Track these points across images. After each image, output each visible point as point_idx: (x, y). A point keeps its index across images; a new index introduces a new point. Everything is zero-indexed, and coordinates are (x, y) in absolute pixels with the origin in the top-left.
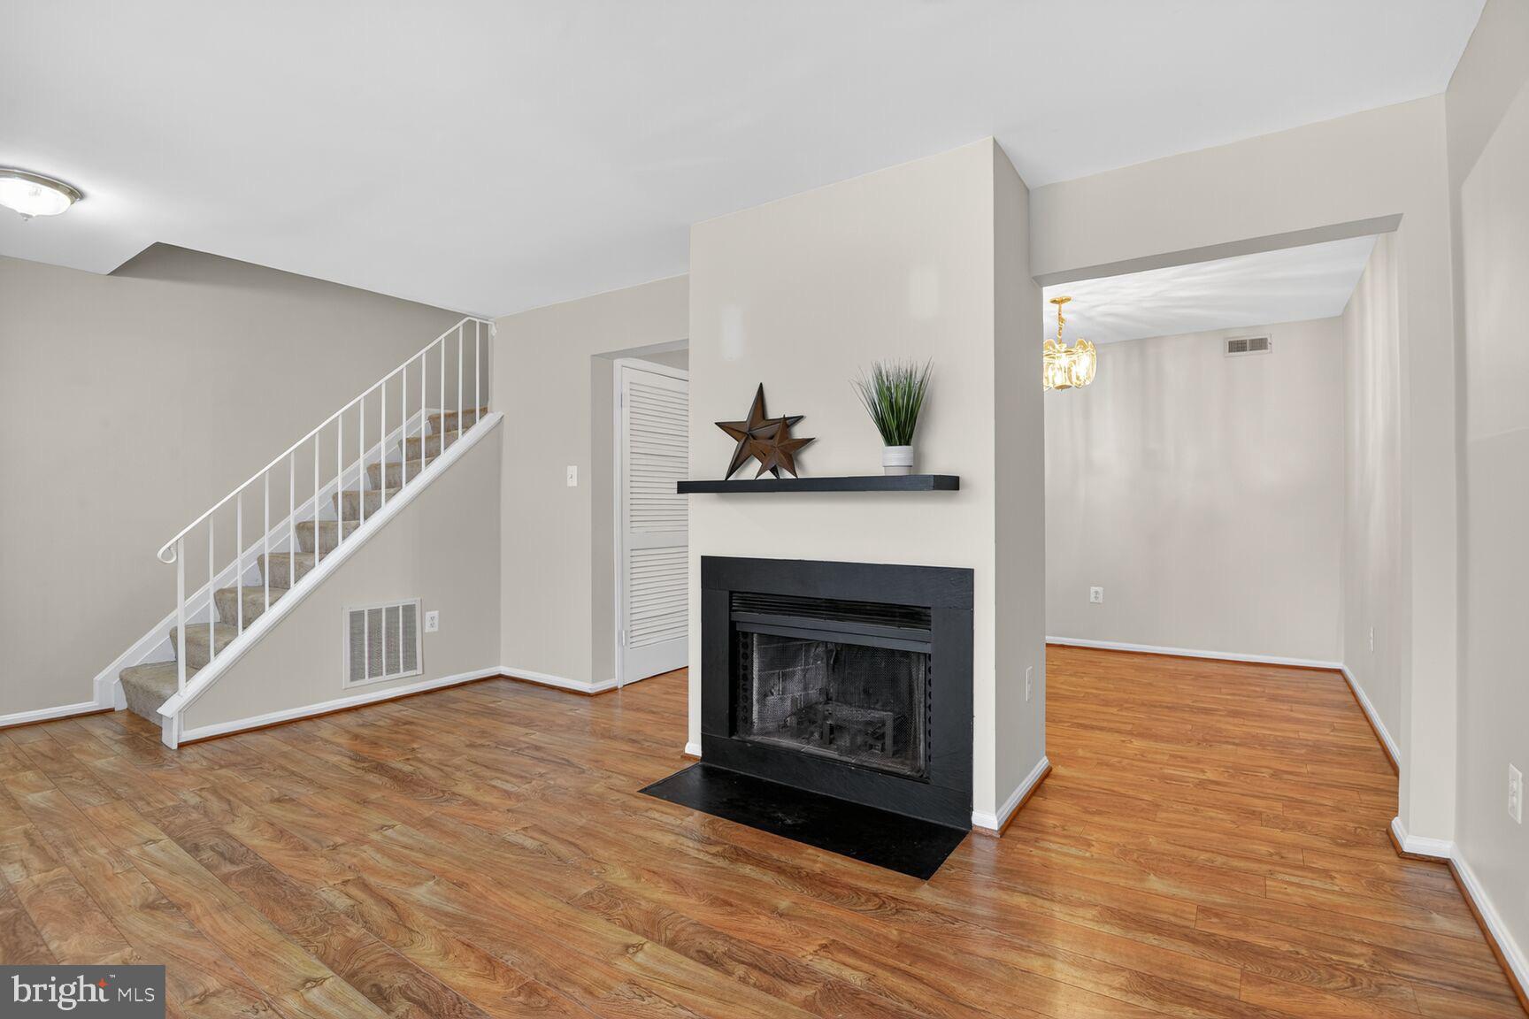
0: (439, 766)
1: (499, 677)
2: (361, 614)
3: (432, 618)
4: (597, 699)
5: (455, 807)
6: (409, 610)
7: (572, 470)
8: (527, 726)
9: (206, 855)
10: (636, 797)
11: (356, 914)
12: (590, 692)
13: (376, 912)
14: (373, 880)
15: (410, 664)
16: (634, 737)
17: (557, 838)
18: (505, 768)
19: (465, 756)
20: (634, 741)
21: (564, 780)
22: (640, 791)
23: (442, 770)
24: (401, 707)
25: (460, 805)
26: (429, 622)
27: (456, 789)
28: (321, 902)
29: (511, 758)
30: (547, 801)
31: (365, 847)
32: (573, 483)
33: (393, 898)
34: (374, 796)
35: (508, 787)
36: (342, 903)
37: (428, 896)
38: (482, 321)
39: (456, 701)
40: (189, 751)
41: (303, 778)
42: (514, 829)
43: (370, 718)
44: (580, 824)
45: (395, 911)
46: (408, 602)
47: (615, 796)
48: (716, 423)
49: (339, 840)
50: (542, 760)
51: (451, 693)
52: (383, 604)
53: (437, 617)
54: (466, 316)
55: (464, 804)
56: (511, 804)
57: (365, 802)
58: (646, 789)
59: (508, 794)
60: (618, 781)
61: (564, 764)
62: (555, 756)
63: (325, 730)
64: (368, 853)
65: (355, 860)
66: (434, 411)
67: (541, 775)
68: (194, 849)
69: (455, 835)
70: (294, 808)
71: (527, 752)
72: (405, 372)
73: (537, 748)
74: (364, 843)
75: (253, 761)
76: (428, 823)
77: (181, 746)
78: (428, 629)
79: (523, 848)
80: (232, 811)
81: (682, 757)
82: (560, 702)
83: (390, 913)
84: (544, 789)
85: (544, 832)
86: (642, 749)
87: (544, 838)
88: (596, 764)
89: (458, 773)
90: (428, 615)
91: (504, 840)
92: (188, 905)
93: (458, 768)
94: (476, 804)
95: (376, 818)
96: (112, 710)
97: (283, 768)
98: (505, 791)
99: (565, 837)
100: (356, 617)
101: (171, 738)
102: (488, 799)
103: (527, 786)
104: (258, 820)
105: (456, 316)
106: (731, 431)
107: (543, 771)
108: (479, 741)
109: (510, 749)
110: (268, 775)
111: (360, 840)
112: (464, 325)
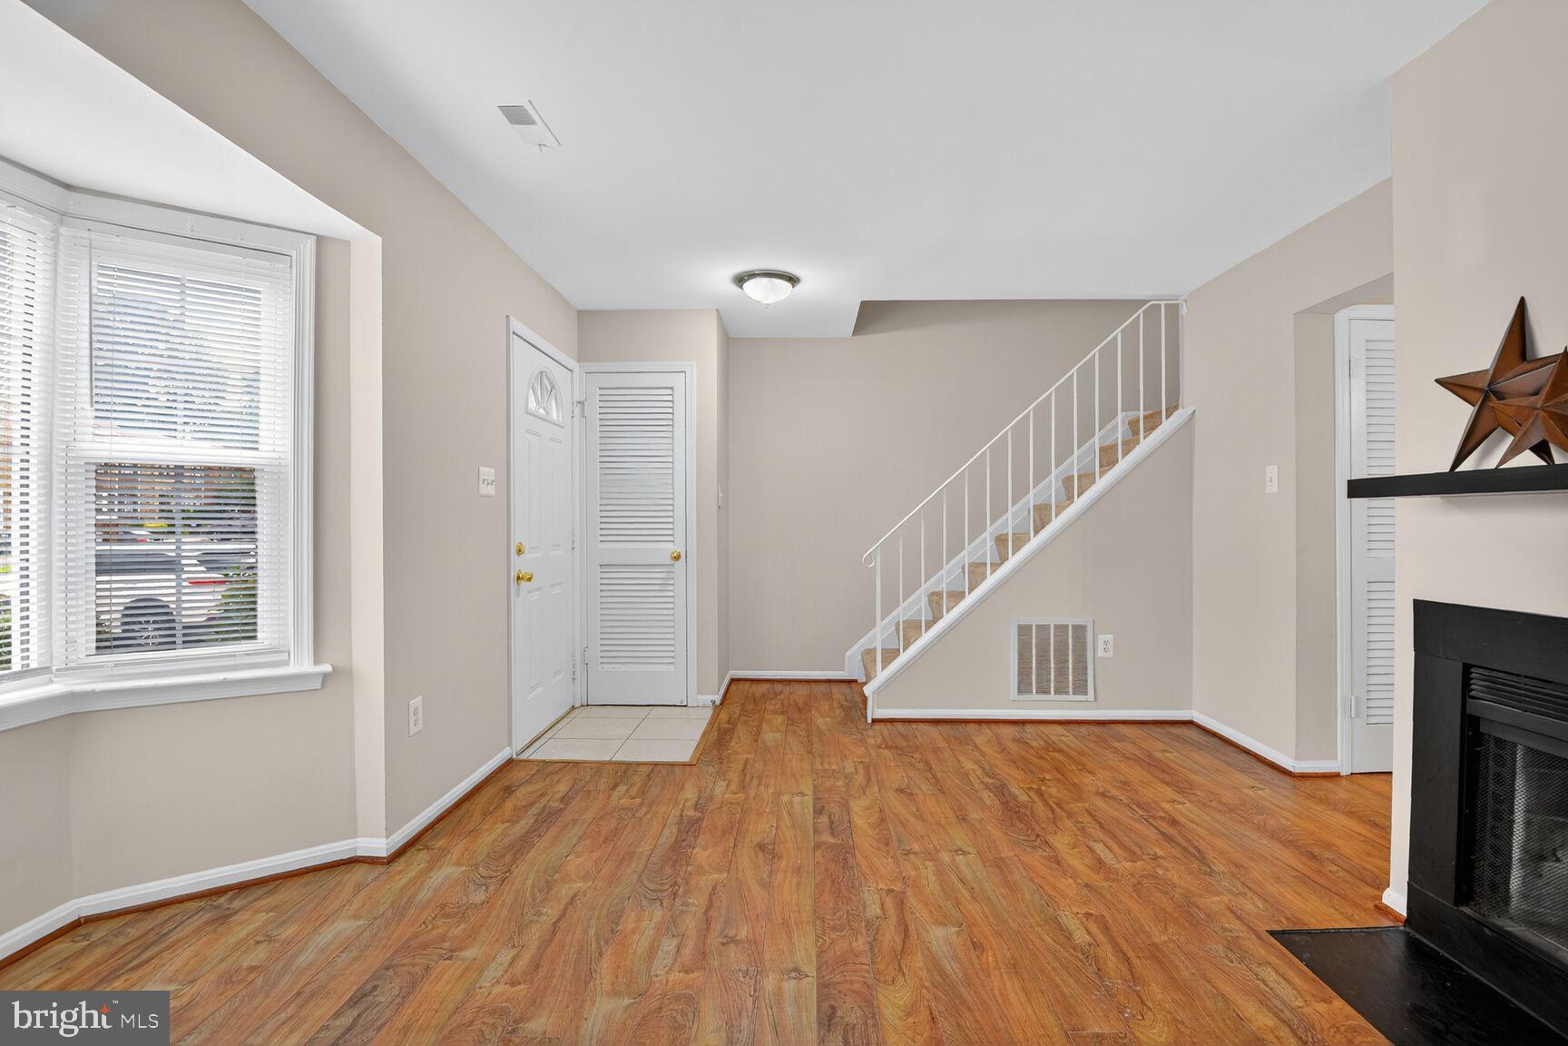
0: (1055, 806)
1: (1190, 723)
2: (1029, 627)
3: (1106, 643)
4: (1298, 783)
5: (1035, 859)
6: (1080, 630)
7: (1272, 471)
8: (1181, 791)
9: (824, 819)
10: (1259, 937)
11: (873, 928)
12: (1292, 769)
13: (890, 935)
14: (912, 901)
15: (1081, 688)
16: (1316, 851)
17: (1115, 945)
18: (1119, 834)
19: (1087, 805)
20: (1313, 857)
21: (1176, 874)
22: (1272, 933)
23: (1053, 811)
24: (1065, 732)
25: (1045, 858)
26: (1102, 645)
27: (1051, 839)
28: (859, 901)
29: (1137, 825)
30: (1137, 892)
31: (929, 864)
32: (1272, 487)
33: (912, 928)
34: (974, 815)
35: (1107, 857)
36: (874, 910)
37: (941, 942)
38: (1168, 302)
39: (1123, 738)
40: (878, 727)
41: (934, 776)
42: (1075, 910)
43: (1029, 736)
44: (1156, 940)
45: (904, 942)
46: (1079, 621)
47: (1235, 925)
48: (1437, 381)
49: (916, 847)
50: (1169, 839)
51: (1122, 728)
52: (1052, 620)
53: (1112, 642)
54: (1147, 301)
55: (1047, 858)
56: (1097, 879)
57: (963, 819)
58: (1284, 932)
59: (1099, 864)
60: (1250, 905)
61: (1192, 855)
62: (1189, 841)
63: (982, 737)
64: (928, 872)
65: (913, 873)
66: (1132, 414)
67: (1155, 858)
68: (819, 811)
69: (1012, 887)
70: (908, 802)
71: (1159, 824)
72: (1075, 376)
73: (1174, 822)
74: (932, 859)
75: (912, 748)
76: (999, 865)
77: (874, 721)
78: (1100, 653)
79: (1069, 937)
80: (864, 789)
81: (1376, 906)
82: (1243, 771)
83: (899, 941)
84: (1143, 876)
85: (1106, 929)
86: (1319, 872)
87: (1101, 937)
88: (1233, 869)
89: (1067, 821)
90: (1101, 638)
91: (1055, 919)
92: (780, 858)
93: (1070, 815)
94: (1058, 863)
95: (960, 837)
96: (856, 681)
97: (927, 763)
98: (1100, 861)
99: (1125, 946)
100: (1024, 631)
101: (874, 711)
102: (1076, 863)
103: (1128, 865)
104: (876, 803)
105: (1136, 304)
106: (1456, 388)
107: (1160, 853)
108: (1114, 792)
109: (1141, 813)
110: (912, 765)
111: (930, 855)
112: (1144, 312)
